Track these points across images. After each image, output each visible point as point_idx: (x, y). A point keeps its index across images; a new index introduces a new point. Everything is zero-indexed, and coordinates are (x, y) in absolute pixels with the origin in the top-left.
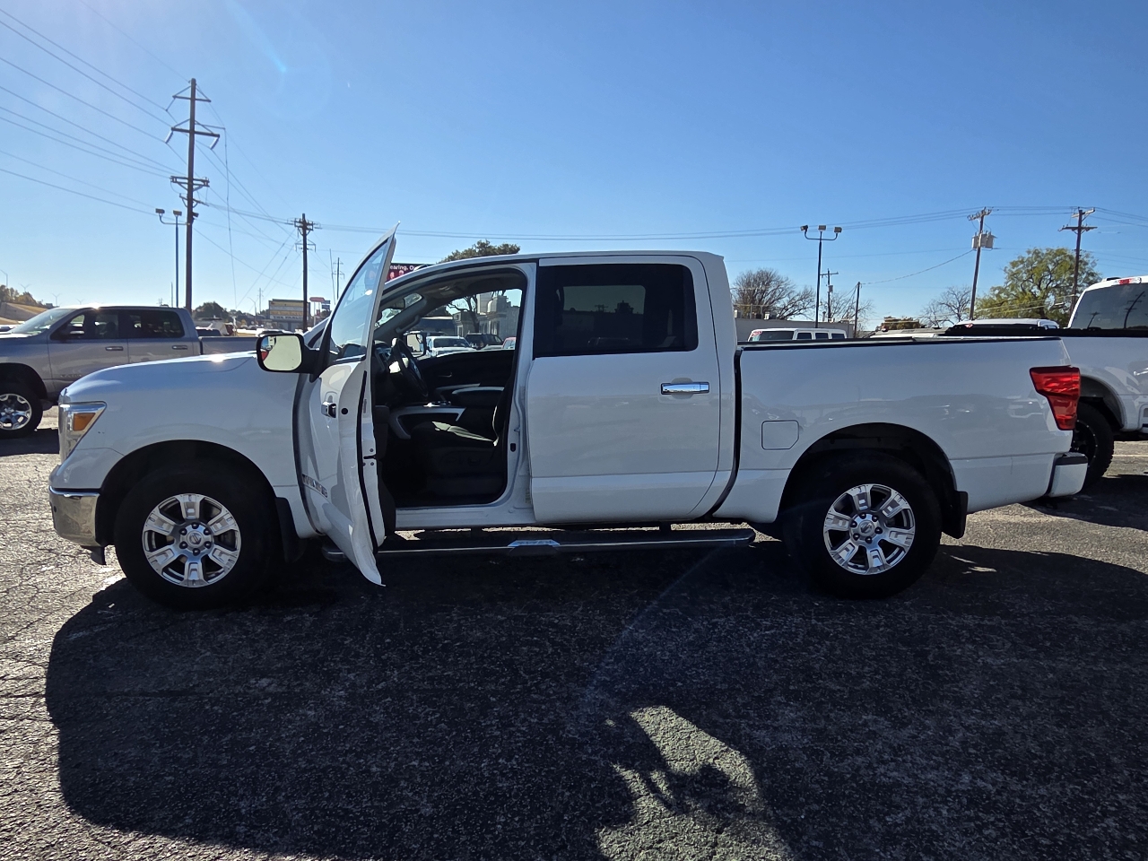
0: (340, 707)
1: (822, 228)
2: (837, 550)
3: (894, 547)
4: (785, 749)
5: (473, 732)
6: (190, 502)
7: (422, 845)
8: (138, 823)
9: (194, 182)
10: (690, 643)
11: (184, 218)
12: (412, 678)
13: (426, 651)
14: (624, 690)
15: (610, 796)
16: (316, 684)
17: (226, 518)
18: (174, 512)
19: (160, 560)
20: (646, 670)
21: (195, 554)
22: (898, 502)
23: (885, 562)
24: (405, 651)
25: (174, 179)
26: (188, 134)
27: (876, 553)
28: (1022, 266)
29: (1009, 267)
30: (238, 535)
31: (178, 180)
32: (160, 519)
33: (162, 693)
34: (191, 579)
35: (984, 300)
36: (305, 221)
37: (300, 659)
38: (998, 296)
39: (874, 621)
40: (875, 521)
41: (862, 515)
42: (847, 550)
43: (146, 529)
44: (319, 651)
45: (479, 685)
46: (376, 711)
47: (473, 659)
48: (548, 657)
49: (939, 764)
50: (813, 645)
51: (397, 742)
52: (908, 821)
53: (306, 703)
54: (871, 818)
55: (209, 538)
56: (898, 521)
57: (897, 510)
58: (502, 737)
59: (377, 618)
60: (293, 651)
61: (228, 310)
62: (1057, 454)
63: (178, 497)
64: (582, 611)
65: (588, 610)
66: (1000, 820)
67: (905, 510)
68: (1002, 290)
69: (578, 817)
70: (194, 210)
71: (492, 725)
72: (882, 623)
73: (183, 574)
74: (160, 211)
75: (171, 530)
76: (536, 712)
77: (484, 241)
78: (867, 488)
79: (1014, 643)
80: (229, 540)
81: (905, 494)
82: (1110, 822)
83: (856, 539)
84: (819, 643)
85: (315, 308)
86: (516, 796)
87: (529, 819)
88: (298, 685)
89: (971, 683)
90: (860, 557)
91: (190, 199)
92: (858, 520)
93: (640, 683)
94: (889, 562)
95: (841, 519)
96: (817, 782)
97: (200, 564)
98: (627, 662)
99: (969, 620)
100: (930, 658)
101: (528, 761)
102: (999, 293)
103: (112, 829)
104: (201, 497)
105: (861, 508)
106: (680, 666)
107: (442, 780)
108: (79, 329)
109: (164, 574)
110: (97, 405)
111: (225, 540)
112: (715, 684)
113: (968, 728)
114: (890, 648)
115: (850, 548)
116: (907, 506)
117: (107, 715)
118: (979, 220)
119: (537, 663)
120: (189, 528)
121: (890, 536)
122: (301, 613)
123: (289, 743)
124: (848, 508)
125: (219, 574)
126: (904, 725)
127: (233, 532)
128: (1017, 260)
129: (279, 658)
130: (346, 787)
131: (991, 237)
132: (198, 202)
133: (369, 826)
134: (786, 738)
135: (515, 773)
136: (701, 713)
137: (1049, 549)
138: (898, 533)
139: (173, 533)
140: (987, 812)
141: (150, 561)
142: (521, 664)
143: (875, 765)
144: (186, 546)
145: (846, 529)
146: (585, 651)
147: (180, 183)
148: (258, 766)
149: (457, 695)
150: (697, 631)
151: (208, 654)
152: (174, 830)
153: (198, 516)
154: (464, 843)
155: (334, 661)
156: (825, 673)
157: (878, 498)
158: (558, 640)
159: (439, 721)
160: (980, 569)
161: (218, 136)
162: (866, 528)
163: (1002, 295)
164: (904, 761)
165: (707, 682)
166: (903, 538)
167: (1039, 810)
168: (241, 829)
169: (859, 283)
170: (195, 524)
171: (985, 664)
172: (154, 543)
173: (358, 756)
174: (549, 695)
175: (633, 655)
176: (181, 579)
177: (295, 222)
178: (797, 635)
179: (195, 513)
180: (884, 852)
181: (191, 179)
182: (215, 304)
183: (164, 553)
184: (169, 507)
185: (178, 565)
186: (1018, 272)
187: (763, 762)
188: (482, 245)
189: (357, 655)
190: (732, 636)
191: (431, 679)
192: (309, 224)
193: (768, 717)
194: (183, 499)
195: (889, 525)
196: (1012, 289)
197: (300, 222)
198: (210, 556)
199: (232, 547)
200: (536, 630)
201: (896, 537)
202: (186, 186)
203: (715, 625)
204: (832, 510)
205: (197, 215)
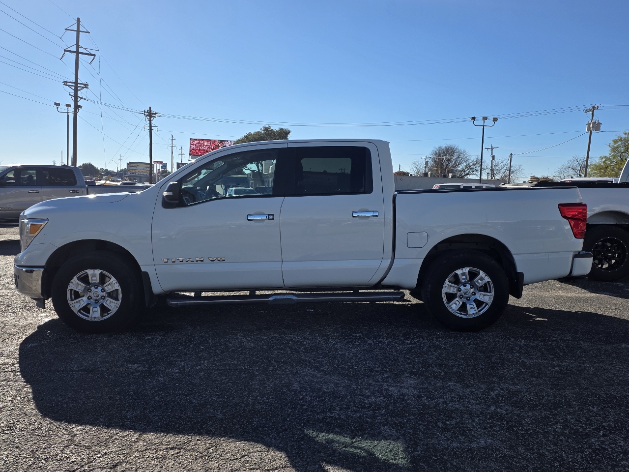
0: (177, 376)
1: (485, 118)
2: (450, 304)
3: (483, 303)
4: (404, 396)
5: (245, 386)
6: (94, 274)
7: (217, 429)
8: (77, 421)
9: (79, 85)
10: (365, 350)
11: (72, 109)
12: (215, 364)
13: (223, 352)
14: (325, 370)
15: (311, 411)
16: (164, 367)
17: (114, 282)
18: (85, 279)
19: (76, 306)
20: (338, 361)
21: (96, 303)
22: (484, 278)
23: (477, 311)
24: (212, 352)
25: (65, 83)
26: (75, 54)
27: (472, 306)
28: (620, 143)
29: (612, 144)
30: (120, 292)
31: (68, 84)
32: (77, 283)
33: (81, 371)
34: (93, 316)
35: (595, 165)
36: (151, 111)
37: (155, 356)
38: (604, 162)
39: (468, 342)
40: (472, 288)
41: (464, 285)
42: (455, 303)
43: (69, 288)
44: (165, 353)
45: (250, 367)
46: (195, 378)
47: (248, 356)
48: (288, 355)
49: (481, 403)
50: (431, 352)
51: (206, 390)
52: (457, 423)
53: (158, 375)
54: (439, 422)
55: (104, 294)
56: (485, 288)
57: (484, 282)
58: (260, 389)
59: (197, 338)
60: (151, 352)
61: (99, 169)
62: (575, 252)
63: (87, 271)
64: (309, 335)
65: (312, 334)
66: (503, 424)
67: (488, 282)
68: (607, 158)
69: (294, 419)
70: (79, 103)
71: (255, 384)
72: (472, 343)
73: (89, 313)
74: (57, 104)
75: (83, 289)
76: (279, 378)
77: (267, 126)
78: (466, 270)
79: (542, 353)
80: (114, 295)
81: (488, 273)
82: (559, 426)
83: (461, 298)
84: (435, 351)
85: (157, 168)
86: (265, 411)
87: (270, 420)
88: (155, 367)
89: (511, 370)
90: (463, 308)
91: (76, 97)
92: (462, 287)
93: (335, 367)
94: (480, 311)
95: (452, 286)
96: (416, 408)
97: (99, 308)
98: (329, 358)
99: (522, 343)
100: (493, 359)
101: (272, 398)
102: (605, 160)
103: (64, 423)
104: (100, 271)
105: (463, 281)
106: (357, 360)
107: (228, 405)
108: (11, 179)
109: (79, 313)
110: (43, 220)
111: (113, 295)
112: (374, 368)
113: (502, 389)
114: (473, 354)
115: (457, 303)
116: (489, 280)
117: (53, 379)
118: (591, 113)
119: (281, 358)
120: (93, 288)
121: (480, 296)
122: (155, 335)
123: (150, 391)
124: (456, 281)
125: (109, 314)
126: (469, 387)
127: (117, 290)
128: (617, 139)
129: (143, 355)
130: (180, 408)
131: (599, 124)
132: (81, 98)
133: (191, 422)
134: (405, 391)
135: (265, 402)
136: (364, 380)
137: (584, 310)
138: (485, 295)
139: (84, 291)
140: (498, 421)
141: (71, 306)
142: (273, 358)
143: (448, 402)
144: (91, 298)
145: (454, 292)
146: (308, 352)
147: (68, 86)
148: (135, 400)
149: (238, 371)
150: (369, 344)
151: (104, 353)
152: (95, 423)
153: (98, 281)
154: (237, 428)
155: (173, 357)
156: (434, 364)
157: (473, 275)
158: (294, 347)
159: (228, 382)
160: (538, 319)
161: (94, 55)
162: (467, 292)
163: (608, 162)
164: (464, 401)
165: (370, 367)
166: (487, 298)
167: (525, 420)
168: (128, 423)
169: (511, 154)
170: (96, 286)
171: (523, 362)
172: (73, 297)
173: (186, 396)
174: (286, 372)
175: (333, 354)
176: (88, 316)
177: (145, 112)
178: (423, 347)
179: (97, 280)
180: (441, 435)
181: (76, 83)
182: (91, 165)
183: (79, 302)
184: (82, 276)
185: (86, 309)
186: (618, 147)
187: (391, 400)
188: (266, 129)
189: (186, 354)
190: (388, 347)
191: (225, 365)
192: (153, 114)
193: (399, 382)
194: (90, 272)
195: (480, 291)
196: (614, 158)
197: (147, 112)
198: (104, 304)
199: (117, 299)
200: (282, 343)
201: (483, 297)
202: (73, 88)
203: (380, 342)
204: (447, 282)
205: (81, 107)
